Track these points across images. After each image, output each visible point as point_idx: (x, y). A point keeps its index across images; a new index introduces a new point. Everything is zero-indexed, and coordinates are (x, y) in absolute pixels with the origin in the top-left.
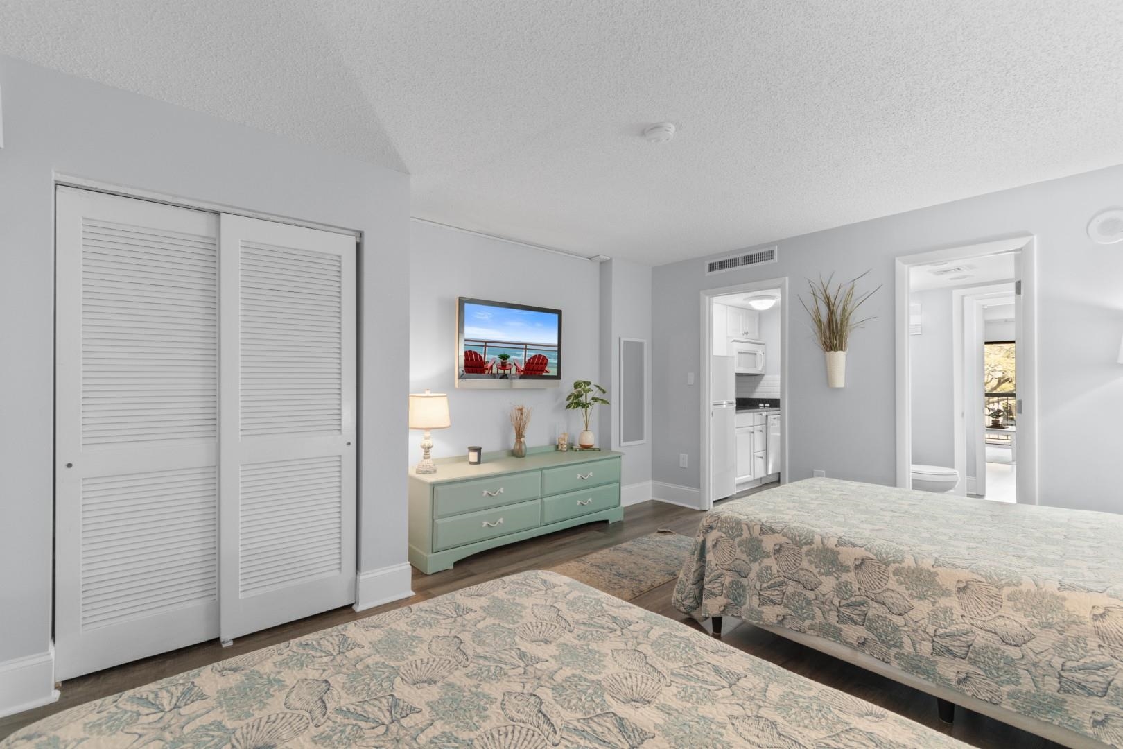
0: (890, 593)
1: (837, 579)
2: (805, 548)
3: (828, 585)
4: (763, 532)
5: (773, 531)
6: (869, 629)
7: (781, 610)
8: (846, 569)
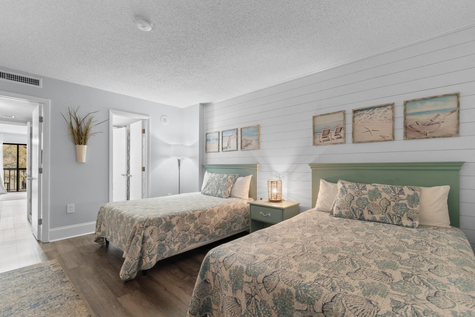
0: (207, 220)
1: (194, 223)
2: (185, 217)
3: (192, 225)
4: (171, 218)
5: (174, 216)
6: (202, 233)
7: (178, 245)
8: (196, 219)
